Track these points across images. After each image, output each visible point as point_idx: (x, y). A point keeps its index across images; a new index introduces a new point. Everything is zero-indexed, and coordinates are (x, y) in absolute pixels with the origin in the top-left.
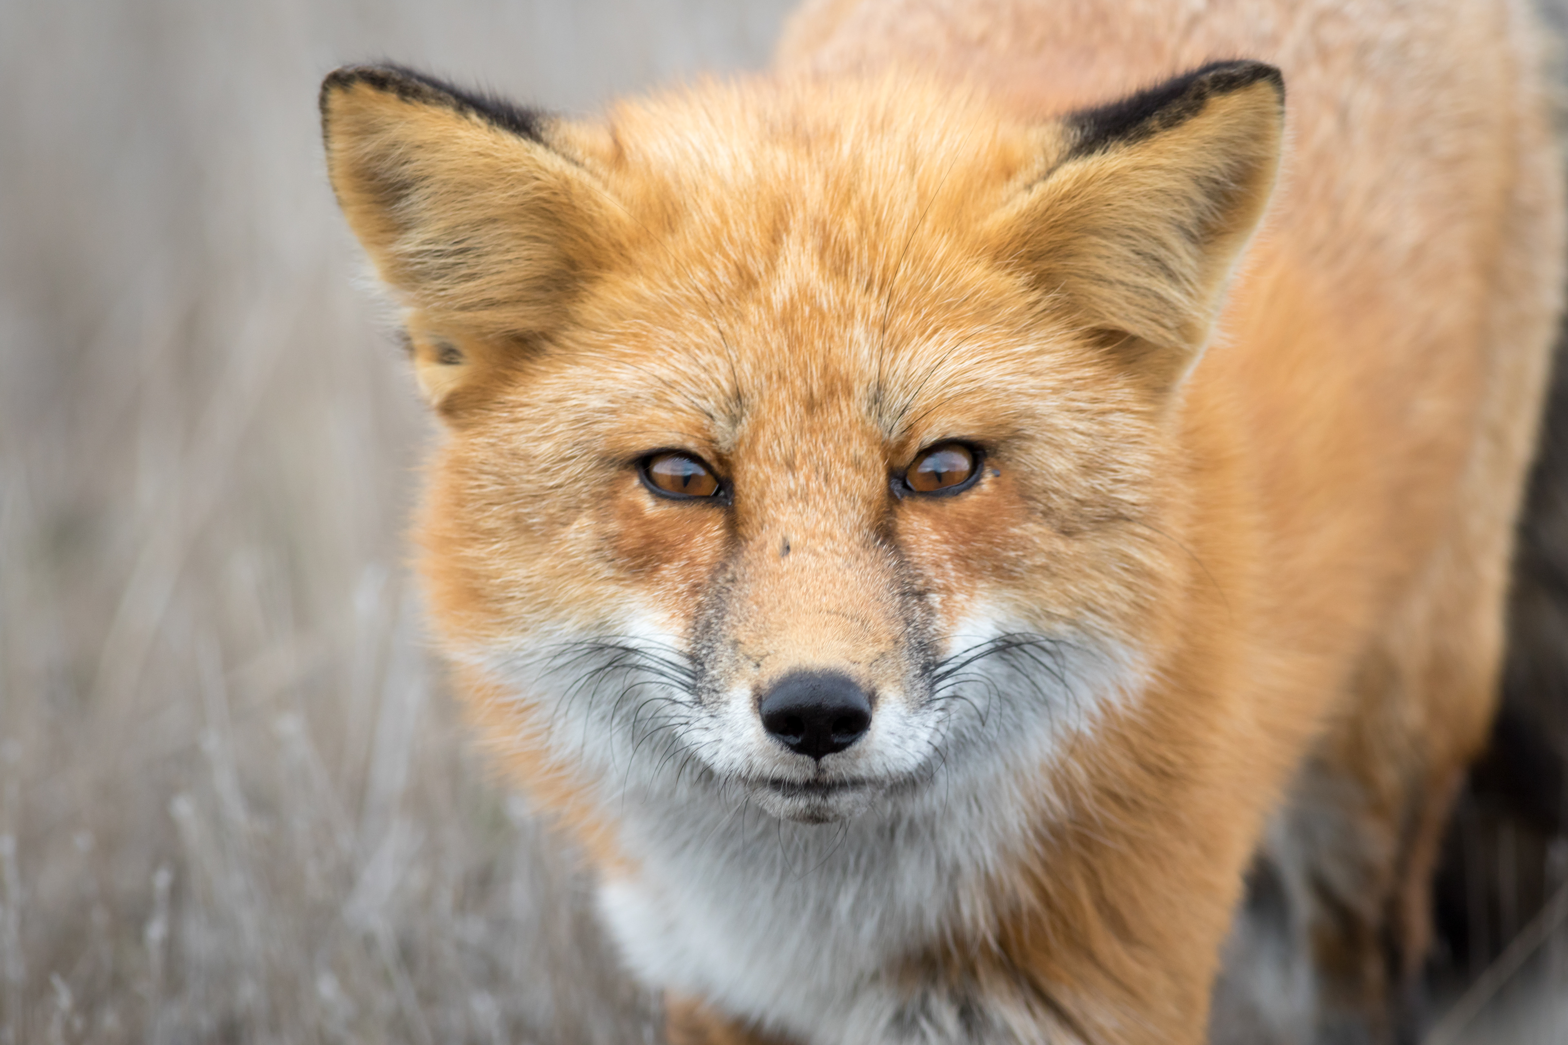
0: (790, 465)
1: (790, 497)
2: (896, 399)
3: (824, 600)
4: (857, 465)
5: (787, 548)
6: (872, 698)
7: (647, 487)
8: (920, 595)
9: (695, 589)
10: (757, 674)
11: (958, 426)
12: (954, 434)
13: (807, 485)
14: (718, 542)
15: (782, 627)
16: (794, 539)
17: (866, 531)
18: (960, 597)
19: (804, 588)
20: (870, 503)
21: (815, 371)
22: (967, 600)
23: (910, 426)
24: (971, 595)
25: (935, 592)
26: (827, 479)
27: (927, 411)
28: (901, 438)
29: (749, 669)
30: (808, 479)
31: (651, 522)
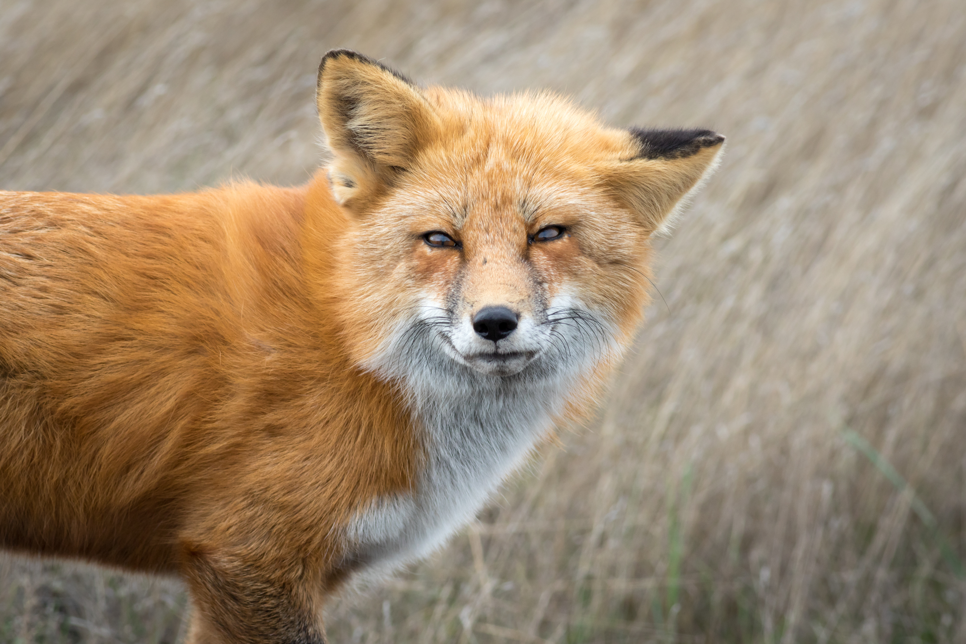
0: (487, 231)
1: (487, 242)
2: (532, 207)
3: (499, 279)
4: (515, 231)
5: (485, 262)
6: (518, 316)
7: (427, 244)
8: (540, 283)
9: (447, 283)
10: (471, 309)
11: (555, 219)
12: (554, 223)
13: (494, 238)
14: (457, 263)
15: (482, 291)
16: (489, 258)
17: (518, 256)
18: (555, 285)
19: (491, 276)
20: (520, 246)
21: (499, 194)
22: (559, 285)
23: (536, 219)
24: (561, 282)
25: (546, 282)
26: (502, 236)
27: (543, 214)
28: (532, 222)
29: (469, 308)
30: (494, 236)
31: (429, 258)
